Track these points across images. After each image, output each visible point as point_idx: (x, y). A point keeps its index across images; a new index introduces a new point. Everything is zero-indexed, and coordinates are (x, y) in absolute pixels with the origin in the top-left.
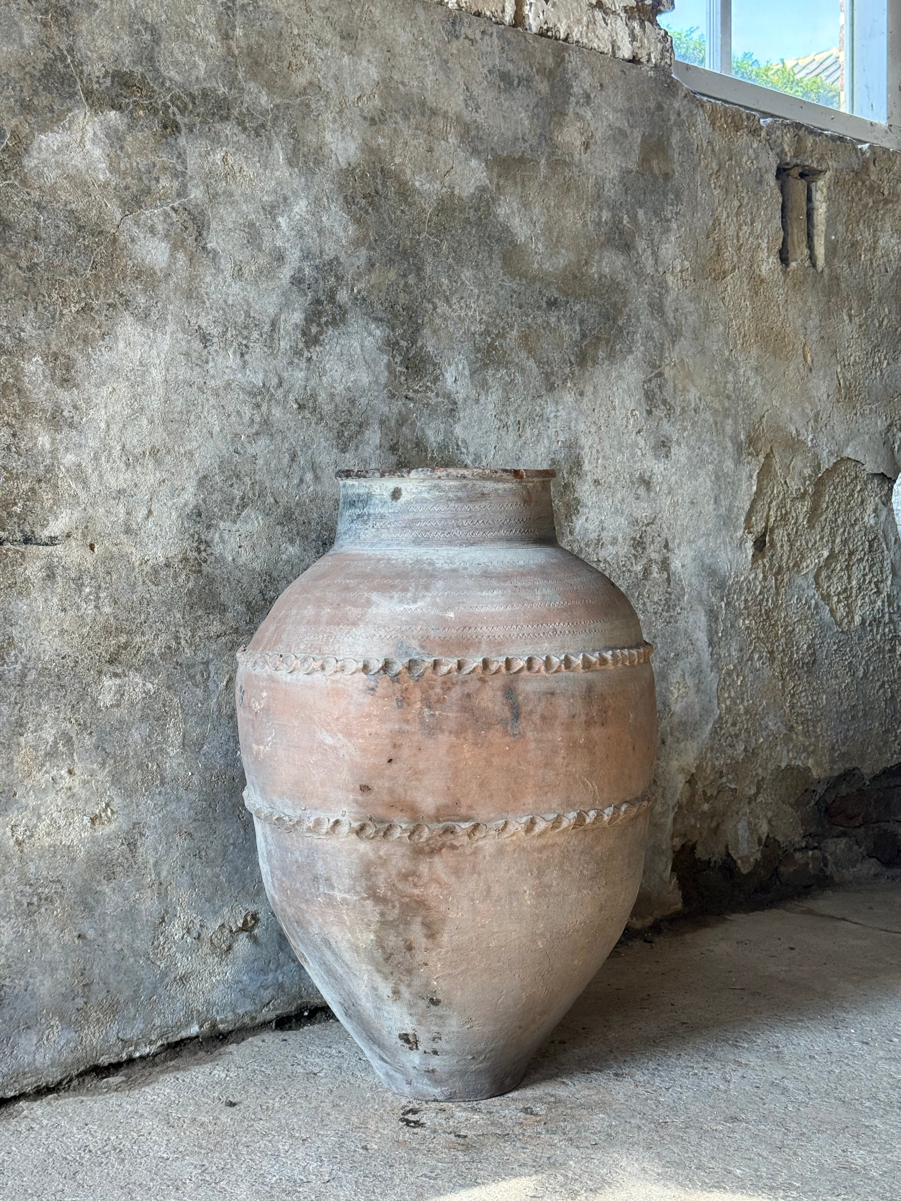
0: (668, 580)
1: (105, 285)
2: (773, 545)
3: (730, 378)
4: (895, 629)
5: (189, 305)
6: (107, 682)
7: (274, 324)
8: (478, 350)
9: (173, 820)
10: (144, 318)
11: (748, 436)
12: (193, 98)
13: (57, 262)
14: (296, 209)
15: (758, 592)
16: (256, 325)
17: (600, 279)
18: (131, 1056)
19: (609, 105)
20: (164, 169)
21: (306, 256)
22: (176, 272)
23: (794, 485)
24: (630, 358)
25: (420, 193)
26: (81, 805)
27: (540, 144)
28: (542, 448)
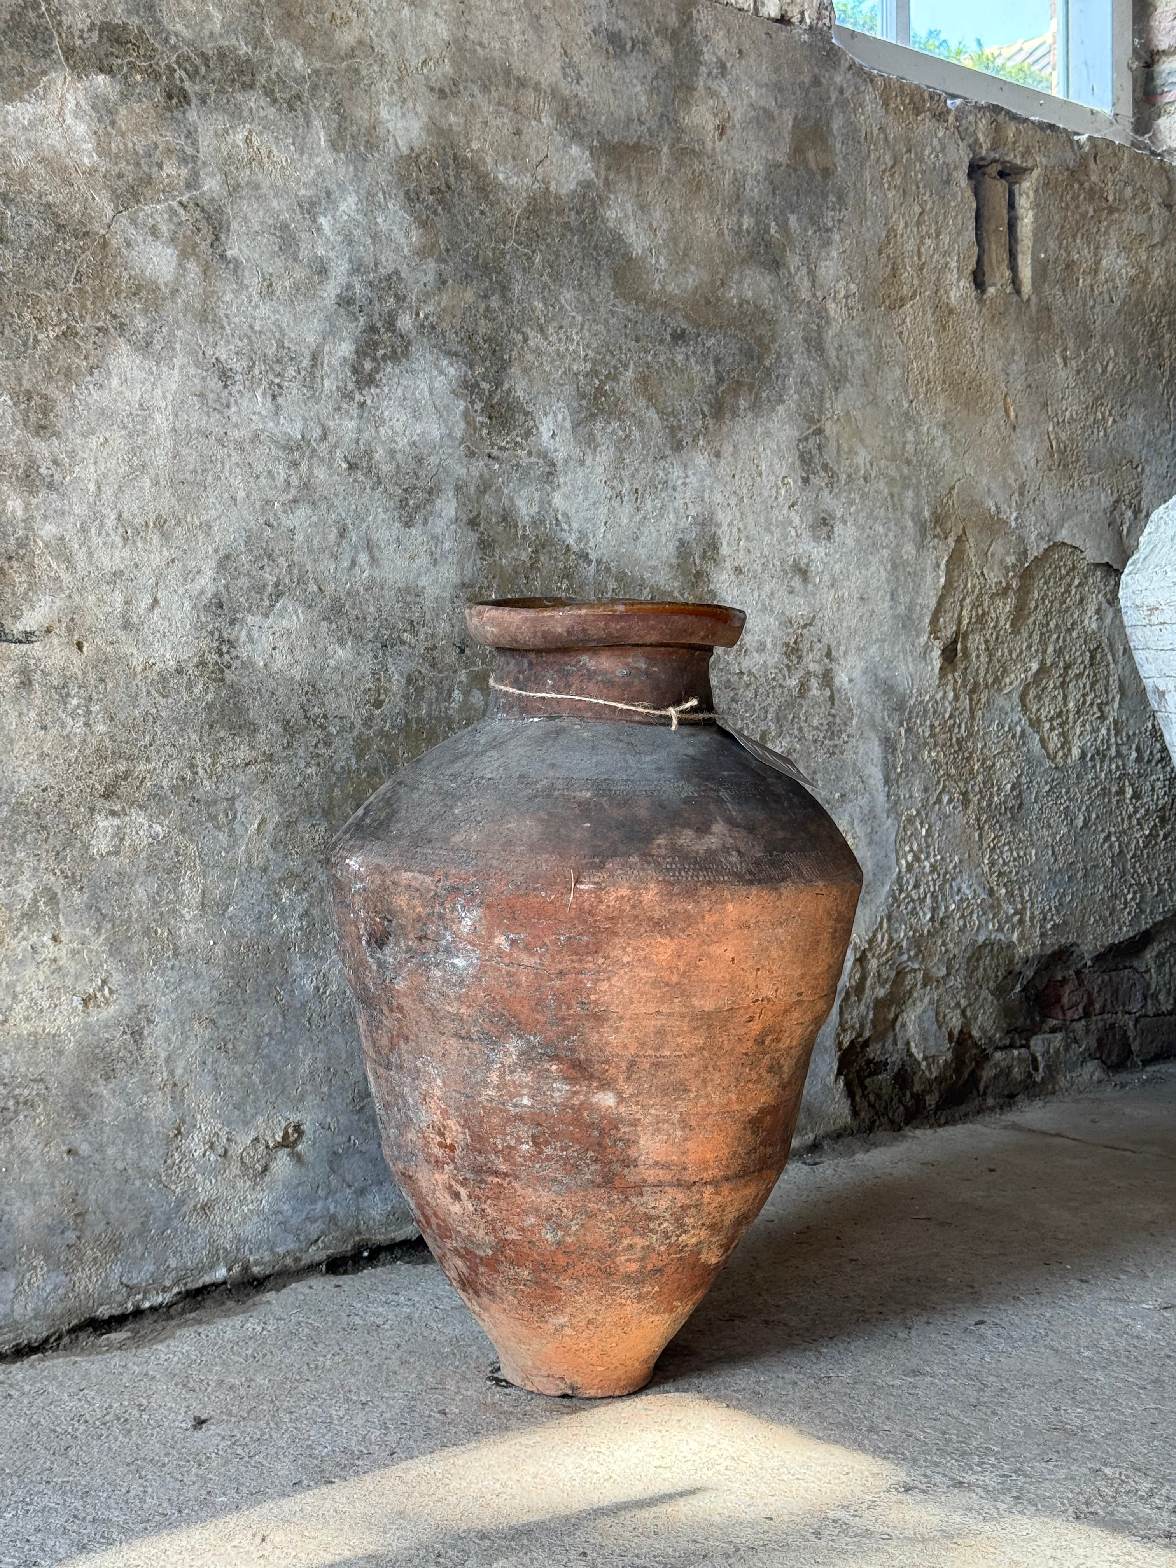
0: (832, 698)
1: (93, 303)
2: (966, 654)
3: (910, 436)
4: (1124, 765)
5: (203, 331)
6: (102, 822)
7: (315, 358)
8: (583, 396)
9: (191, 1002)
10: (145, 346)
11: (933, 514)
12: (206, 59)
13: (29, 271)
14: (343, 207)
15: (947, 716)
16: (292, 359)
17: (741, 305)
18: (138, 1306)
19: (751, 78)
20: (169, 151)
21: (357, 268)
22: (185, 287)
23: (994, 577)
24: (780, 408)
25: (504, 189)
26: (69, 982)
27: (661, 126)
28: (667, 525)
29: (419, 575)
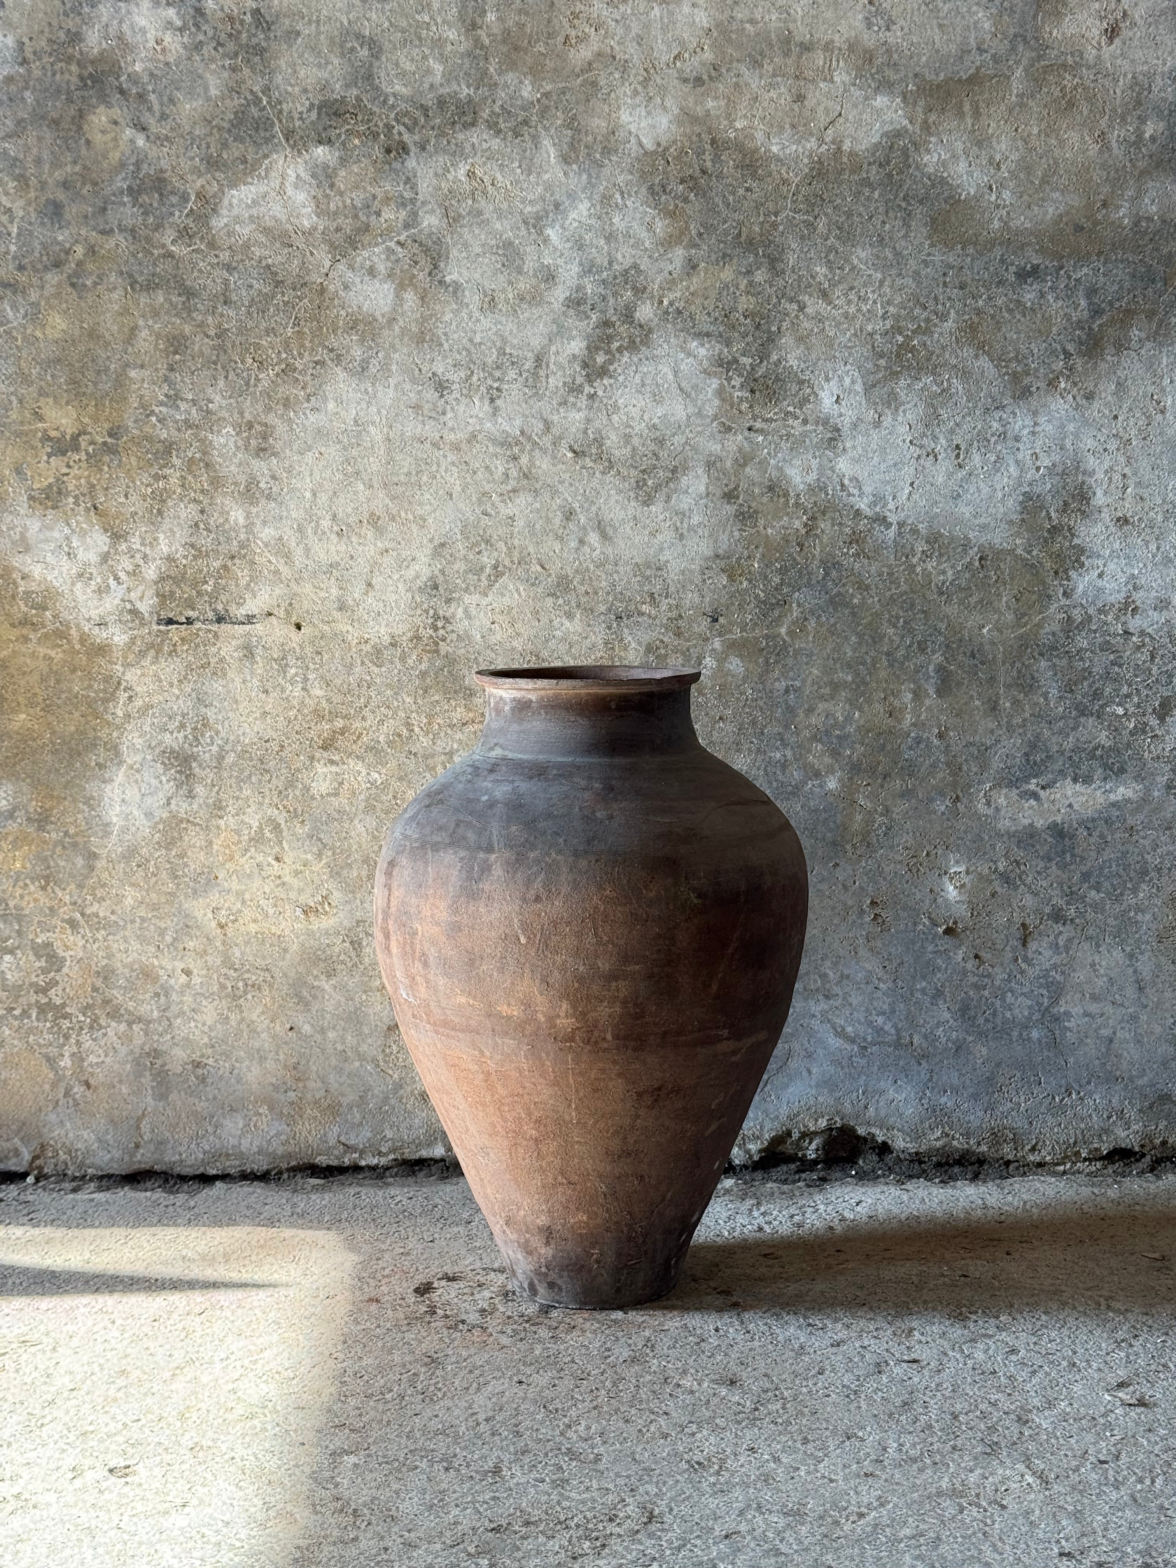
1: (311, 341)
5: (421, 350)
6: (321, 768)
10: (360, 371)
12: (425, 109)
13: (251, 323)
14: (573, 215)
16: (513, 363)
17: (1136, 224)
18: (354, 1163)
21: (589, 269)
22: (403, 314)
25: (779, 160)
26: (292, 895)
27: (1013, 49)
28: (1004, 480)
29: (662, 550)
